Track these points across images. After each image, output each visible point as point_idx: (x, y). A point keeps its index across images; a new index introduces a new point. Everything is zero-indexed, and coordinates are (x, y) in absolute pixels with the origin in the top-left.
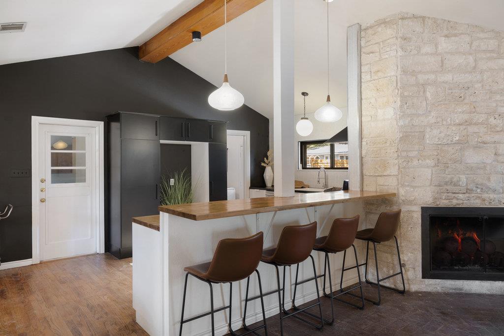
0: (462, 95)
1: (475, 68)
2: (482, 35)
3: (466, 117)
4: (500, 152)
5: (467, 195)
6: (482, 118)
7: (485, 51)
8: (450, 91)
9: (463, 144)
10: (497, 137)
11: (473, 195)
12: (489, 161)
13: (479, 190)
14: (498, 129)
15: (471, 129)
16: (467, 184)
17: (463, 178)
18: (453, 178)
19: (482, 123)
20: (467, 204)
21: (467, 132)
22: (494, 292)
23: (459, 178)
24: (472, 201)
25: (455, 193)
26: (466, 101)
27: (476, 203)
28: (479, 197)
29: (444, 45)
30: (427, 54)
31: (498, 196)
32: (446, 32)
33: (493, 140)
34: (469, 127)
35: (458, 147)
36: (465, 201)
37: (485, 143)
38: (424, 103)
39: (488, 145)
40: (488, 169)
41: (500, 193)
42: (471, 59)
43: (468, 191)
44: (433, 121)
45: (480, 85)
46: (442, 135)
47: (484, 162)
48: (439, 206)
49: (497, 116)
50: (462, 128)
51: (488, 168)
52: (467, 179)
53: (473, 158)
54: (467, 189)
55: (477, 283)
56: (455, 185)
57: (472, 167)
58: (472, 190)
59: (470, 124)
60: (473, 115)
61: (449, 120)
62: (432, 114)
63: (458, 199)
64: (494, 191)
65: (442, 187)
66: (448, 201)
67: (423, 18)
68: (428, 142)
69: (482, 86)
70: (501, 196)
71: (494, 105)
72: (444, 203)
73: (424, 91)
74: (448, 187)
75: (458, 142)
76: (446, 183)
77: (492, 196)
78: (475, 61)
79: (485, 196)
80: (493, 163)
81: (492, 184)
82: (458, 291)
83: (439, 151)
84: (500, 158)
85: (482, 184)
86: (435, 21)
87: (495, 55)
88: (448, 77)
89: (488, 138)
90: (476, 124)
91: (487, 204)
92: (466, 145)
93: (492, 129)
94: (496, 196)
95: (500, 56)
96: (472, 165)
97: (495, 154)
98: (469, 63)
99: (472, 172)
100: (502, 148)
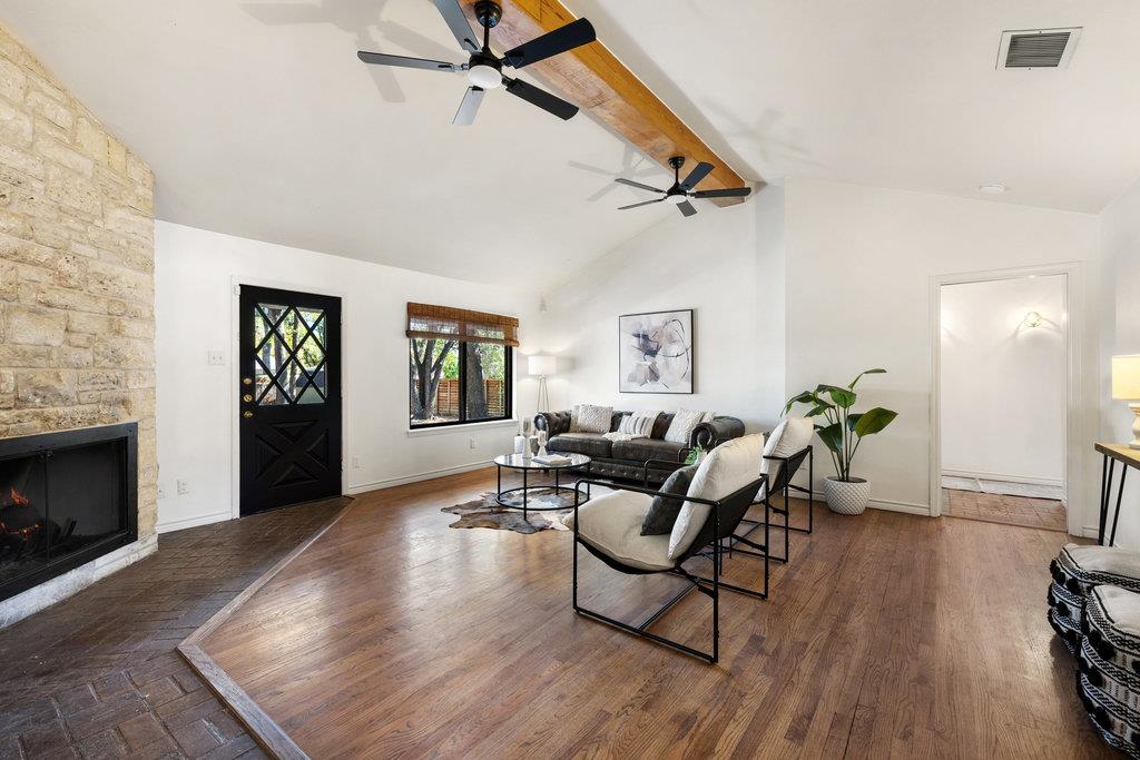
0: (6, 192)
1: (31, 145)
2: (47, 88)
3: (15, 243)
4: (74, 326)
5: (17, 412)
6: (46, 254)
7: (52, 123)
9: (9, 299)
10: (69, 298)
11: (26, 411)
12: (55, 342)
13: (38, 400)
14: (72, 283)
15: (26, 272)
16: (16, 389)
17: (9, 375)
19: (45, 265)
20: (14, 432)
21: (17, 275)
24: (26, 424)
26: (13, 209)
27: (33, 427)
28: (37, 415)
31: (71, 409)
33: (62, 301)
34: (19, 265)
36: (11, 426)
37: (49, 305)
39: (55, 310)
40: (54, 358)
41: (73, 404)
42: (26, 123)
43: (17, 403)
45: (41, 186)
47: (48, 342)
49: (70, 258)
50: (6, 263)
51: (55, 355)
52: (16, 377)
53: (26, 332)
54: (16, 399)
55: (35, 592)
57: (25, 352)
58: (26, 401)
59: (22, 261)
60: (30, 242)
64: (66, 400)
69: (46, 189)
70: (76, 409)
71: (66, 235)
77: (61, 410)
78: (33, 131)
79: (49, 410)
80: (64, 346)
81: (65, 387)
84: (74, 338)
85: (46, 388)
87: (67, 141)
89: (55, 297)
90: (34, 264)
91: (53, 426)
92: (15, 303)
93: (62, 279)
94: (67, 410)
95: (74, 145)
96: (27, 348)
97: (67, 330)
98: (23, 130)
99: (25, 364)
100: (78, 320)
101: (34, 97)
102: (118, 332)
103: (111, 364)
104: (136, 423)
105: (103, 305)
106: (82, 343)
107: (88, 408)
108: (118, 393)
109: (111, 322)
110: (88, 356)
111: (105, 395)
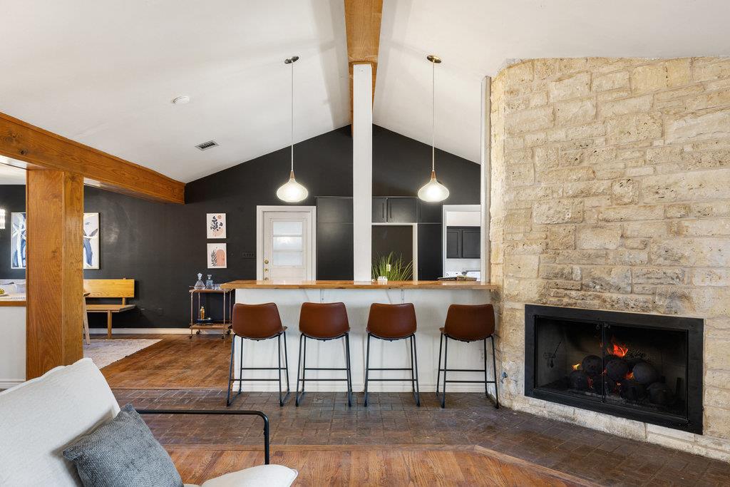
0: (578, 157)
1: (596, 115)
2: (605, 69)
3: (582, 185)
4: (628, 233)
5: (583, 292)
6: (604, 185)
7: (610, 91)
8: (564, 152)
9: (579, 221)
10: (624, 212)
11: (589, 293)
12: (612, 246)
13: (598, 287)
14: (626, 200)
15: (589, 202)
16: (581, 279)
17: (577, 269)
18: (563, 269)
19: (603, 193)
20: (580, 305)
21: (584, 206)
22: (616, 432)
23: (572, 269)
24: (588, 302)
25: (566, 289)
26: (585, 164)
27: (594, 305)
28: (599, 297)
29: (557, 91)
30: (536, 107)
31: (625, 296)
32: (558, 75)
33: (618, 216)
34: (586, 199)
35: (571, 227)
36: (579, 301)
37: (607, 221)
38: (532, 171)
39: (613, 224)
40: (611, 258)
41: (626, 293)
42: (589, 105)
43: (583, 287)
44: (541, 193)
45: (602, 139)
46: (552, 211)
47: (607, 247)
48: (547, 305)
49: (624, 182)
50: (577, 200)
51: (611, 256)
52: (582, 270)
53: (590, 242)
54: (582, 284)
55: (592, 414)
56: (566, 278)
57: (590, 255)
58: (588, 286)
59: (588, 195)
60: (593, 182)
61: (560, 192)
62: (543, 185)
63: (570, 298)
64: (618, 289)
65: (550, 281)
66: (556, 299)
67: (532, 61)
68: (535, 221)
69: (606, 140)
70: (629, 296)
71: (622, 166)
72: (552, 301)
73: (533, 157)
74: (558, 281)
75: (572, 221)
76: (556, 276)
77: (615, 296)
78: (596, 106)
79: (606, 295)
80: (620, 249)
81: (613, 279)
82: (568, 421)
83: (548, 233)
84: (629, 242)
85: (600, 279)
86: (544, 62)
87: (624, 94)
88: (560, 134)
89: (611, 214)
90: (595, 195)
91: (609, 306)
92: (583, 224)
93: (617, 201)
94: (620, 296)
96: (590, 252)
97: (622, 236)
98: (587, 111)
99: (590, 262)
100: (631, 228)
101: (595, 83)
102: (678, 233)
103: (667, 262)
105: (659, 212)
106: (635, 246)
107: (641, 298)
108: (680, 288)
109: (669, 227)
110: (643, 256)
111: (661, 289)
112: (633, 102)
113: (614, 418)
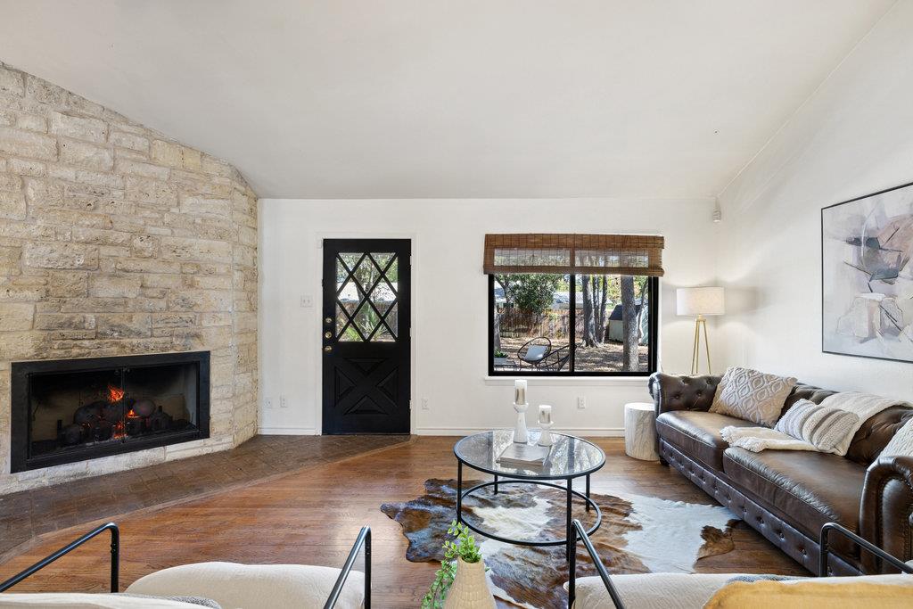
0: (91, 202)
1: (114, 168)
2: (125, 127)
3: (97, 233)
4: (148, 283)
5: (98, 341)
6: (123, 237)
7: (130, 150)
8: (71, 194)
9: (92, 270)
10: (144, 265)
11: (106, 341)
12: (132, 295)
13: (116, 334)
14: (146, 254)
15: (105, 251)
16: (97, 327)
17: (91, 318)
18: (73, 318)
19: (122, 245)
20: (95, 354)
21: (99, 254)
22: (136, 466)
23: (84, 318)
24: (105, 350)
25: (77, 339)
26: (99, 212)
27: (114, 352)
28: (116, 344)
29: (60, 124)
30: (28, 130)
31: (144, 340)
32: (66, 108)
33: (138, 268)
34: (102, 248)
35: (83, 274)
36: (93, 350)
37: (126, 271)
38: (23, 205)
39: (132, 274)
40: (131, 306)
41: (147, 337)
42: (107, 155)
43: (98, 335)
44: (40, 232)
45: (121, 193)
46: (55, 255)
47: (126, 295)
48: (48, 360)
49: (145, 238)
50: (90, 247)
51: (131, 304)
52: (97, 319)
53: (106, 290)
54: (97, 333)
55: (110, 459)
56: (76, 328)
57: (106, 303)
58: (105, 334)
59: (104, 244)
60: (109, 231)
61: (68, 234)
62: (39, 222)
63: (81, 348)
64: (139, 334)
65: (52, 332)
66: (63, 351)
67: (24, 75)
68: (28, 263)
69: (125, 195)
70: (149, 340)
71: (142, 222)
72: (56, 353)
73: (23, 186)
74: (64, 332)
75: (84, 268)
76: (61, 326)
77: (135, 341)
78: (114, 159)
79: (125, 341)
80: (139, 298)
81: (135, 325)
82: (79, 478)
83: (49, 279)
84: (149, 292)
85: (119, 326)
86: (45, 85)
87: (144, 158)
88: (69, 173)
89: (131, 265)
90: (112, 244)
91: (128, 351)
92: (97, 272)
93: (139, 254)
94: (141, 341)
95: (151, 161)
96: (106, 300)
97: (142, 286)
98: (104, 160)
99: (106, 310)
100: (150, 280)
101: (113, 137)
102: (191, 286)
103: (183, 309)
104: (209, 352)
105: (176, 267)
106: (155, 295)
107: (161, 340)
108: (192, 329)
109: (184, 280)
110: (162, 304)
111: (179, 331)
112: (153, 169)
113: (135, 453)
